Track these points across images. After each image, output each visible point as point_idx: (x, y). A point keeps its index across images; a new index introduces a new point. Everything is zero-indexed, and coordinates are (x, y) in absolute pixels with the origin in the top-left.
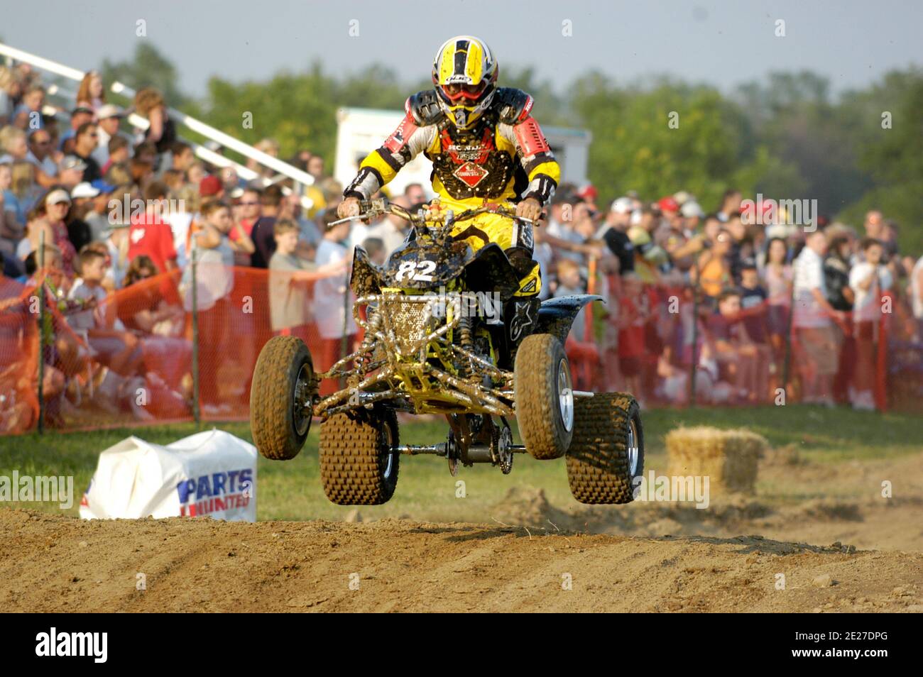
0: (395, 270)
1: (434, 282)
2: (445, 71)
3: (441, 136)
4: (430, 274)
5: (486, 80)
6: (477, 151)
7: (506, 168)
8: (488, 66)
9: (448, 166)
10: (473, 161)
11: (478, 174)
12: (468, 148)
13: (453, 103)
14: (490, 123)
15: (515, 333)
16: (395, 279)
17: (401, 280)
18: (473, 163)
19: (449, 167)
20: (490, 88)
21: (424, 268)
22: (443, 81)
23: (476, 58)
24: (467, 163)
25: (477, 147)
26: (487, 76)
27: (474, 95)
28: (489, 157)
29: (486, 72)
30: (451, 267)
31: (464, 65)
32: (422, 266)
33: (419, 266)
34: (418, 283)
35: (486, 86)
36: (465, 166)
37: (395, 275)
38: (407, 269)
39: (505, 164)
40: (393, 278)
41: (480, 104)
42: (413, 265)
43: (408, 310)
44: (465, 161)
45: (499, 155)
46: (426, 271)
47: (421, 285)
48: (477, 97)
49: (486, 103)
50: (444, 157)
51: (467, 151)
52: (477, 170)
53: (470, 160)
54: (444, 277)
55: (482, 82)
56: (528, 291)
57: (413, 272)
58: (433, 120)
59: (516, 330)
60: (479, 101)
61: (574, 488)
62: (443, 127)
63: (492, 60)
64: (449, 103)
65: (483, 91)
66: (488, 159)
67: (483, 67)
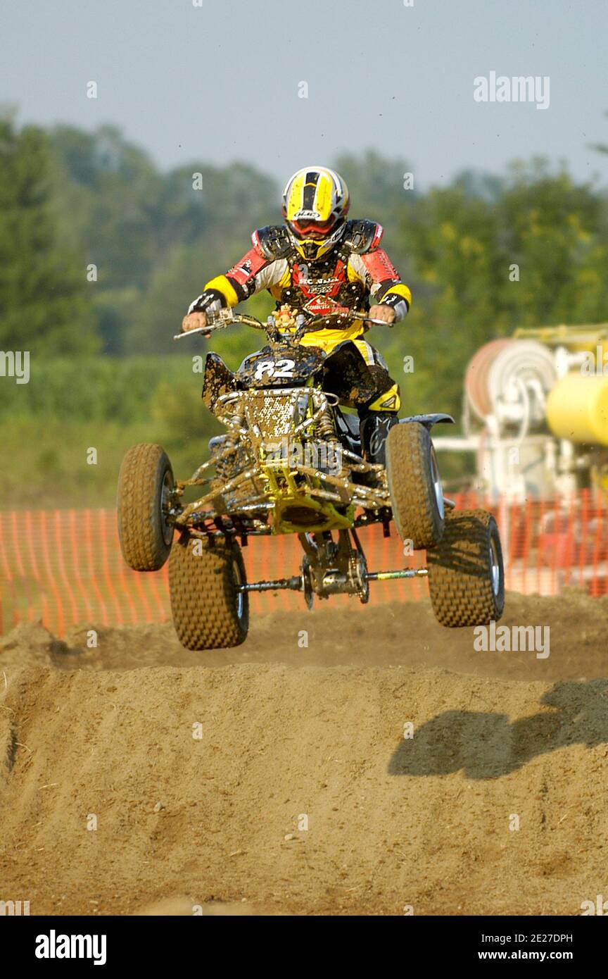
0: (253, 370)
1: (296, 378)
2: (293, 205)
3: (291, 271)
4: (290, 371)
5: (336, 213)
6: (329, 284)
7: (357, 299)
8: (338, 199)
9: (298, 300)
10: (324, 294)
11: (328, 307)
12: (320, 281)
13: (304, 237)
14: (343, 255)
15: (376, 447)
16: (254, 378)
17: (261, 378)
18: (324, 297)
19: (299, 302)
20: (340, 222)
21: (283, 366)
22: (292, 216)
23: (325, 192)
24: (318, 296)
25: (329, 280)
26: (337, 210)
27: (323, 229)
28: (340, 289)
29: (335, 206)
30: (310, 365)
31: (313, 199)
32: (281, 365)
33: (277, 365)
34: (279, 379)
35: (336, 220)
36: (316, 299)
37: (254, 374)
38: (265, 368)
39: (357, 295)
40: (252, 377)
41: (330, 238)
42: (271, 364)
43: (272, 405)
44: (316, 295)
45: (350, 286)
46: (285, 369)
47: (282, 381)
48: (326, 231)
49: (336, 236)
50: (293, 292)
51: (319, 284)
52: (328, 303)
53: (322, 294)
54: (304, 373)
55: (332, 217)
56: (388, 407)
57: (272, 370)
58: (283, 255)
59: (377, 444)
60: (328, 235)
61: (437, 608)
62: (294, 261)
63: (342, 193)
64: (299, 237)
65: (332, 225)
66: (340, 290)
67: (332, 201)
